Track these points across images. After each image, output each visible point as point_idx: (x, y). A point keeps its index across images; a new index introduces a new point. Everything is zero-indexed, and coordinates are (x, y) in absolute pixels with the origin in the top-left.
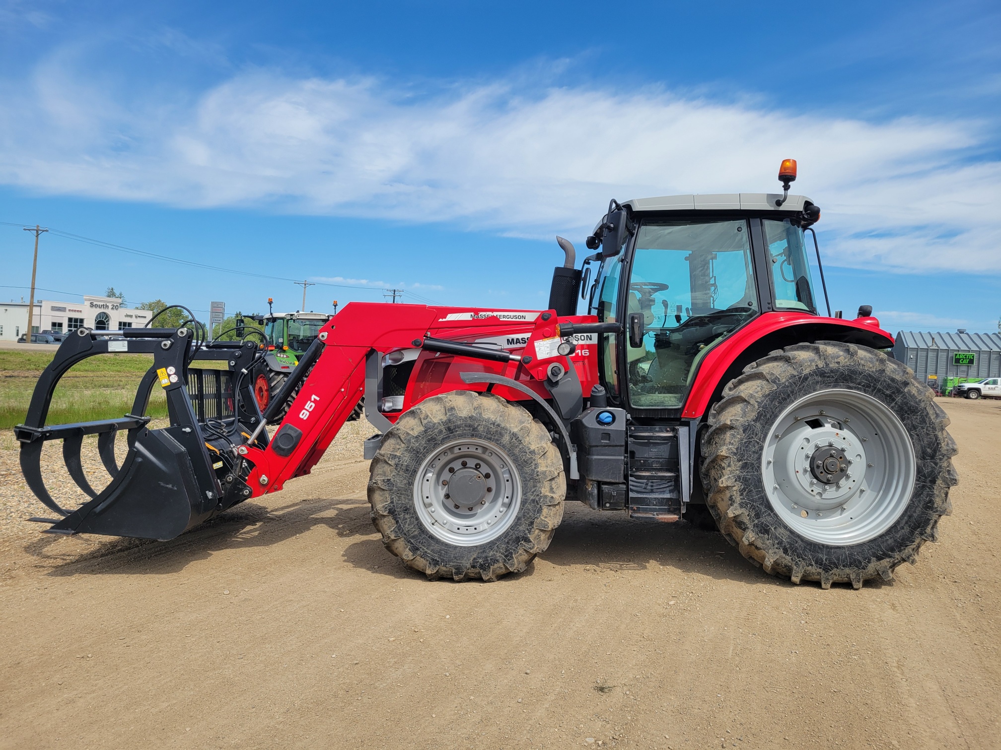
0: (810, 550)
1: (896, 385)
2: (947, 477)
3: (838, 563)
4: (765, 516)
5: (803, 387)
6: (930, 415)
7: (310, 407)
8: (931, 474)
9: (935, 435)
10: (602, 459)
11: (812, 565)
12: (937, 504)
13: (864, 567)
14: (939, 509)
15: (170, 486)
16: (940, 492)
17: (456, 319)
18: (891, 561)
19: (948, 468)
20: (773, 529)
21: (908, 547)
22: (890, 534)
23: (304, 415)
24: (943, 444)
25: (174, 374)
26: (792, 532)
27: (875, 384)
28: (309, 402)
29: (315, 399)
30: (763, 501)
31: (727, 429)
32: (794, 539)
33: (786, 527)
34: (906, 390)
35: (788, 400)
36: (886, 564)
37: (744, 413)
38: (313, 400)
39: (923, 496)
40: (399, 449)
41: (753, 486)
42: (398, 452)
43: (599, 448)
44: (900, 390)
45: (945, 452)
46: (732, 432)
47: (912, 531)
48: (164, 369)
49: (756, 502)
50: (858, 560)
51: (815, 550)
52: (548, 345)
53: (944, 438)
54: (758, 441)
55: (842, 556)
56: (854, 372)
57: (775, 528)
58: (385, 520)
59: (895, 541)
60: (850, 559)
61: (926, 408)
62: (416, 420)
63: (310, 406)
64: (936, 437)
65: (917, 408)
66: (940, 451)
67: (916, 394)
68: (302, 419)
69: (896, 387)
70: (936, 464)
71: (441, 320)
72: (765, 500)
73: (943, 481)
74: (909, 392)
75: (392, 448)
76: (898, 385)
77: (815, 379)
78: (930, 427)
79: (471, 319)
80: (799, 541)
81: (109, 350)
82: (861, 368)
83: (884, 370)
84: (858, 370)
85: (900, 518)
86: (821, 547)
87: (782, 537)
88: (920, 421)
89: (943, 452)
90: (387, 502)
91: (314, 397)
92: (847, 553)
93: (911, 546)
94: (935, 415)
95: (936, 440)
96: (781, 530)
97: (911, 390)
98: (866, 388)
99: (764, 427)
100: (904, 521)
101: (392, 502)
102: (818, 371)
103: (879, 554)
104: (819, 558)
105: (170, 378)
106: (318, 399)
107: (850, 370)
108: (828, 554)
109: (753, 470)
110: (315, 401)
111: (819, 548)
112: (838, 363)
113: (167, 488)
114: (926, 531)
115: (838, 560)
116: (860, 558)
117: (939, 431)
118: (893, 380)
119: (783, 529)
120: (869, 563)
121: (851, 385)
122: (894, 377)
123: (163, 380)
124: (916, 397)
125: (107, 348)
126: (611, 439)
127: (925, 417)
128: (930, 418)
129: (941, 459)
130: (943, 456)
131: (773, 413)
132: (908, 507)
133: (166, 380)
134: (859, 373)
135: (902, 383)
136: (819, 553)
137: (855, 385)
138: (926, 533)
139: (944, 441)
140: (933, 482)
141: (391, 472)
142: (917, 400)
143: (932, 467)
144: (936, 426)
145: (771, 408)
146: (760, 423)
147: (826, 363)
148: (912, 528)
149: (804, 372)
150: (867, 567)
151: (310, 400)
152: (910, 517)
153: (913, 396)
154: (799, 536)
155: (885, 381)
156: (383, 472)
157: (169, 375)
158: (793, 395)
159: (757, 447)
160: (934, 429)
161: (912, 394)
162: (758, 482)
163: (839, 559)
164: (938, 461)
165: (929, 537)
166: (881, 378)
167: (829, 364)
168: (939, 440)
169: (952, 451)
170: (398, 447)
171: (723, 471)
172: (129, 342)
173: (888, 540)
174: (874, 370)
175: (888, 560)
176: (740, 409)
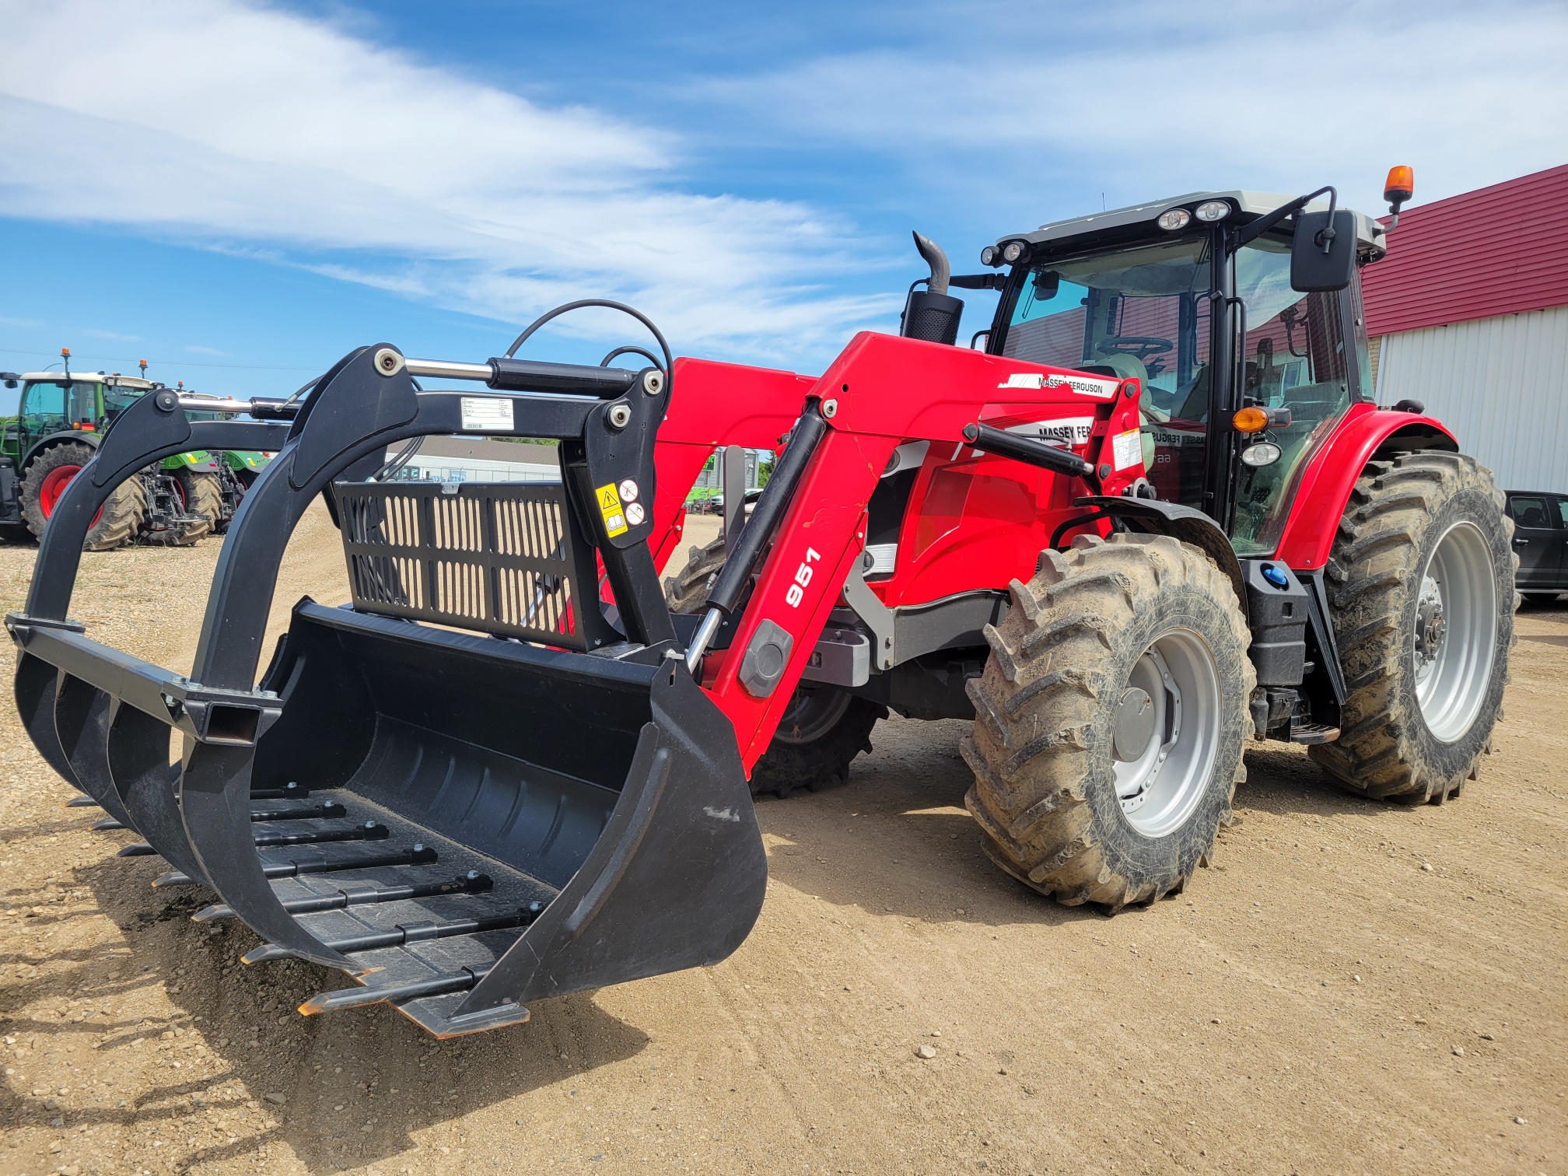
4: (1414, 713)
7: (805, 578)
8: (1507, 632)
10: (1281, 648)
12: (1508, 670)
14: (1508, 677)
15: (725, 814)
17: (1021, 387)
20: (1419, 731)
23: (794, 597)
25: (636, 501)
26: (1428, 732)
28: (803, 565)
29: (812, 558)
30: (1414, 691)
31: (1390, 586)
32: (1429, 741)
35: (1435, 539)
37: (1408, 559)
38: (809, 560)
39: (1501, 663)
40: (1100, 660)
42: (1100, 667)
43: (1277, 628)
46: (1397, 590)
47: (1494, 710)
48: (612, 486)
49: (1410, 694)
51: (1440, 753)
52: (1127, 445)
58: (1074, 812)
62: (1117, 596)
63: (804, 574)
68: (791, 606)
70: (1510, 618)
71: (1001, 386)
75: (1087, 659)
77: (1454, 507)
78: (1512, 570)
79: (1039, 387)
81: (465, 427)
83: (1492, 494)
85: (1486, 694)
87: (1423, 741)
88: (1507, 563)
90: (1082, 773)
91: (811, 553)
93: (1492, 730)
95: (1513, 588)
96: (1422, 731)
100: (1488, 698)
101: (1091, 773)
102: (1458, 495)
105: (628, 511)
106: (817, 557)
108: (1448, 755)
109: (1410, 646)
110: (813, 564)
113: (719, 820)
123: (611, 519)
125: (459, 421)
126: (1293, 611)
127: (1510, 557)
133: (617, 517)
136: (1443, 756)
140: (1508, 642)
141: (1091, 709)
143: (1508, 623)
151: (805, 561)
154: (1431, 736)
156: (1075, 711)
157: (625, 505)
158: (1439, 531)
162: (1412, 664)
165: (1501, 715)
170: (1098, 656)
171: (1385, 652)
172: (517, 403)
174: (1488, 494)
176: (1401, 553)
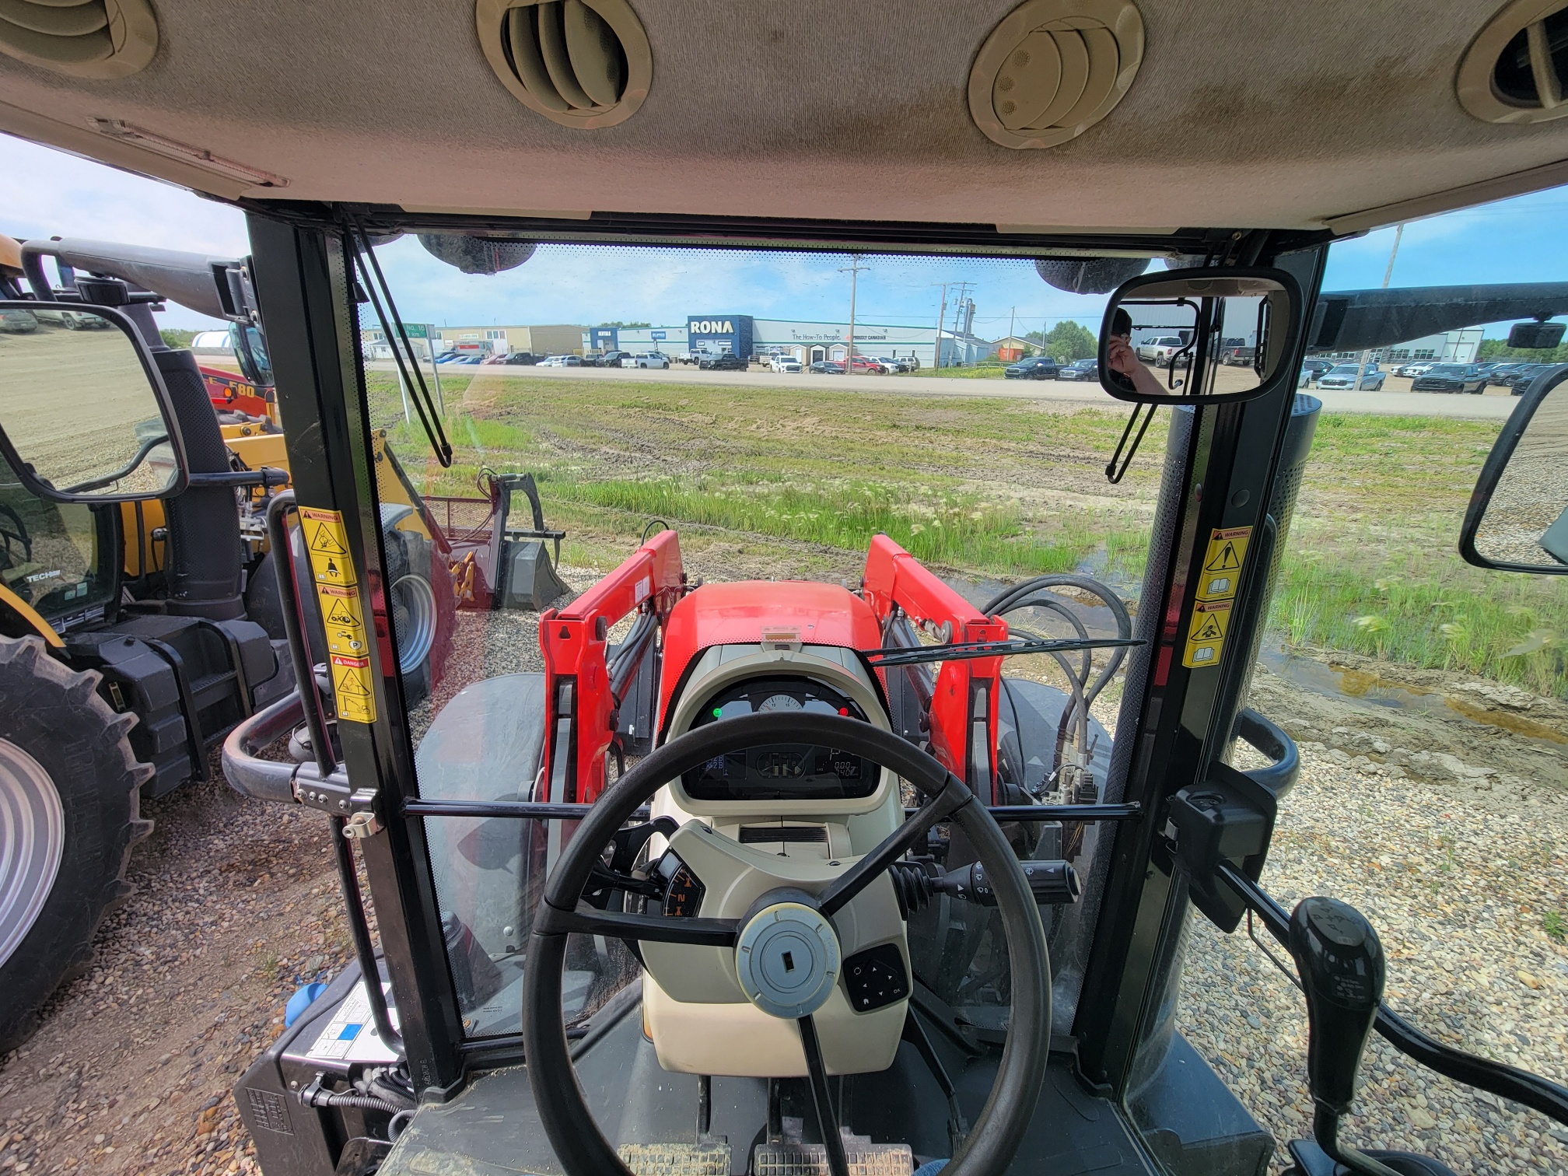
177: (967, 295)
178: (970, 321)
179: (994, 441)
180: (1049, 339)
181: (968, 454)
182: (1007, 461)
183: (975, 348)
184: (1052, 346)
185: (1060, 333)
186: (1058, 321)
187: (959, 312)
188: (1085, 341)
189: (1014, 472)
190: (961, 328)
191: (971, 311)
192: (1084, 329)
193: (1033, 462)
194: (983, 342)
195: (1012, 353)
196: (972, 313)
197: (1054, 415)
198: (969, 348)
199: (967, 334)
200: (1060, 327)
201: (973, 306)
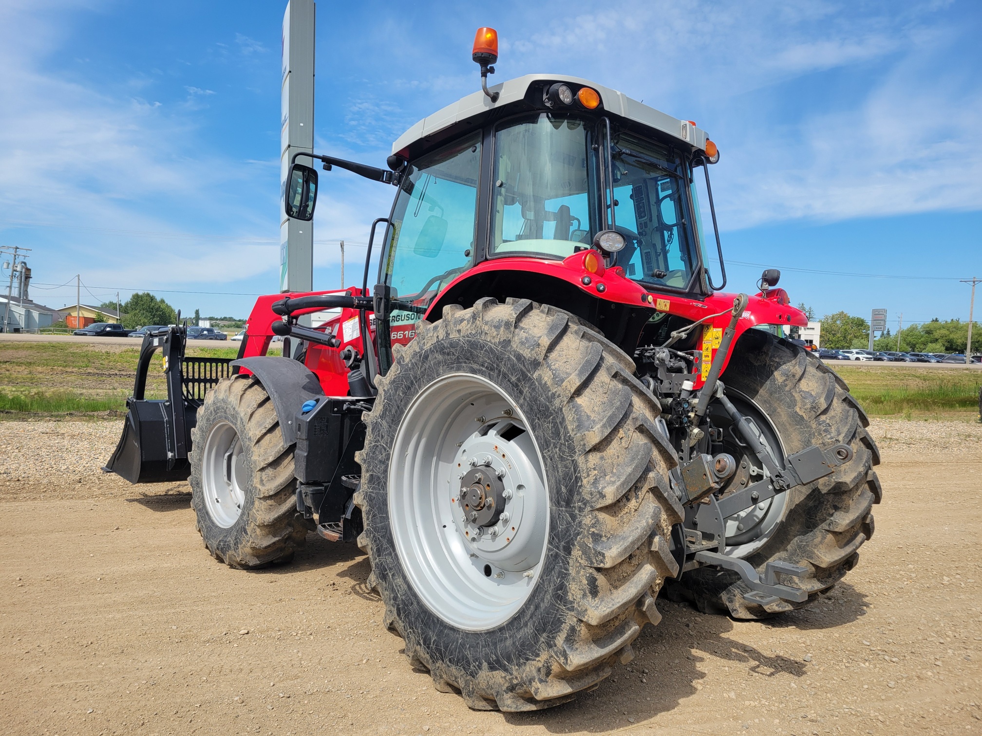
0: (422, 621)
1: (522, 367)
2: (591, 546)
3: (445, 653)
4: (386, 554)
5: (425, 369)
6: (567, 422)
8: (566, 534)
9: (573, 461)
10: (299, 454)
11: (421, 645)
12: (573, 595)
13: (472, 672)
14: (576, 605)
16: (578, 572)
18: (507, 678)
19: (592, 530)
20: (390, 576)
21: (530, 662)
22: (511, 630)
24: (585, 481)
26: (410, 587)
27: (498, 365)
30: (386, 532)
32: (410, 599)
33: (404, 578)
34: (535, 375)
35: (412, 389)
36: (501, 681)
39: (555, 574)
41: (377, 508)
43: (298, 440)
44: (527, 376)
45: (587, 497)
47: (536, 634)
49: (378, 532)
50: (467, 658)
51: (427, 623)
53: (588, 471)
54: (385, 446)
55: (452, 645)
56: (474, 345)
57: (393, 575)
59: (514, 643)
60: (459, 652)
61: (561, 409)
64: (575, 464)
65: (547, 408)
66: (579, 493)
67: (549, 383)
69: (521, 370)
70: (573, 517)
72: (388, 532)
73: (583, 554)
74: (540, 379)
76: (524, 366)
77: (436, 358)
78: (565, 445)
80: (415, 603)
82: (483, 337)
83: (510, 341)
84: (479, 342)
85: (525, 604)
86: (436, 621)
87: (398, 591)
88: (552, 433)
89: (585, 497)
92: (460, 641)
93: (534, 662)
94: (575, 424)
95: (575, 472)
96: (399, 581)
97: (543, 376)
98: (491, 371)
99: (390, 427)
100: (529, 613)
102: (438, 344)
103: (491, 659)
104: (429, 637)
107: (470, 341)
108: (440, 634)
109: (379, 486)
111: (433, 621)
112: (459, 331)
113: (135, 445)
114: (556, 642)
115: (446, 647)
116: (469, 656)
117: (580, 455)
118: (519, 357)
119: (401, 579)
120: (480, 669)
121: (475, 366)
122: (521, 352)
124: (548, 387)
126: (301, 430)
127: (560, 426)
128: (566, 428)
129: (581, 510)
130: (585, 504)
131: (398, 407)
132: (537, 589)
134: (481, 347)
135: (531, 363)
136: (430, 629)
137: (478, 367)
138: (556, 646)
139: (588, 475)
140: (568, 550)
142: (550, 393)
143: (568, 523)
144: (576, 444)
145: (396, 401)
146: (386, 421)
147: (446, 333)
148: (536, 629)
149: (425, 347)
150: (477, 674)
152: (537, 607)
153: (545, 387)
154: (415, 596)
155: (509, 359)
158: (416, 382)
159: (384, 454)
160: (572, 450)
161: (543, 382)
162: (383, 505)
163: (448, 647)
164: (577, 512)
165: (560, 656)
166: (505, 354)
167: (449, 334)
168: (579, 473)
169: (598, 496)
173: (506, 638)
174: (497, 341)
175: (503, 675)
177: (20, 259)
178: (26, 285)
179: (61, 368)
180: (125, 310)
181: (41, 376)
182: (72, 378)
183: (35, 314)
184: (128, 316)
185: (137, 303)
186: (134, 292)
187: (12, 276)
188: (164, 313)
189: (77, 383)
190: (15, 293)
191: (27, 275)
192: (163, 301)
193: (90, 378)
194: (44, 308)
195: (82, 321)
196: (28, 277)
197: (107, 353)
198: (28, 315)
199: (23, 298)
200: (137, 298)
201: (28, 270)
